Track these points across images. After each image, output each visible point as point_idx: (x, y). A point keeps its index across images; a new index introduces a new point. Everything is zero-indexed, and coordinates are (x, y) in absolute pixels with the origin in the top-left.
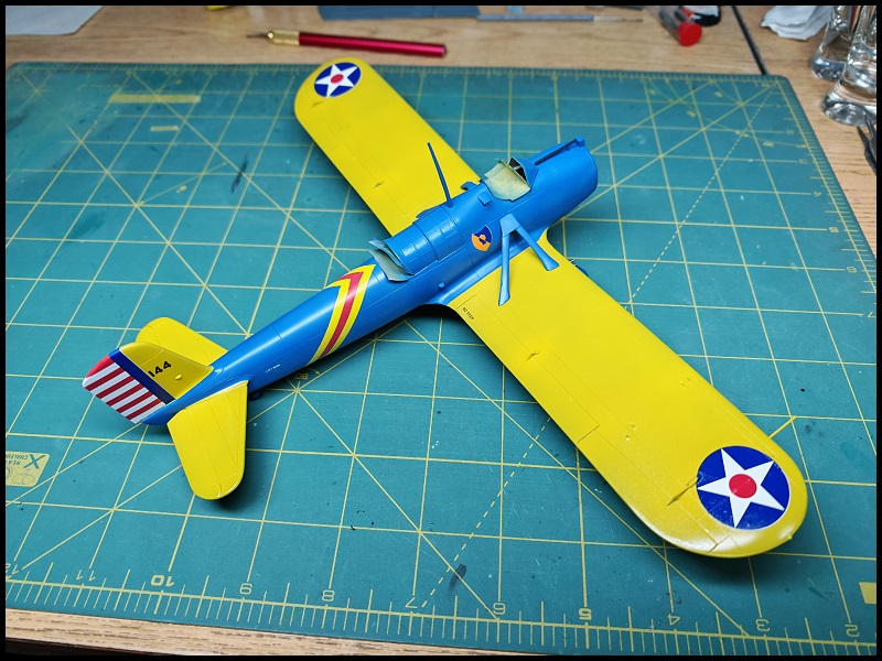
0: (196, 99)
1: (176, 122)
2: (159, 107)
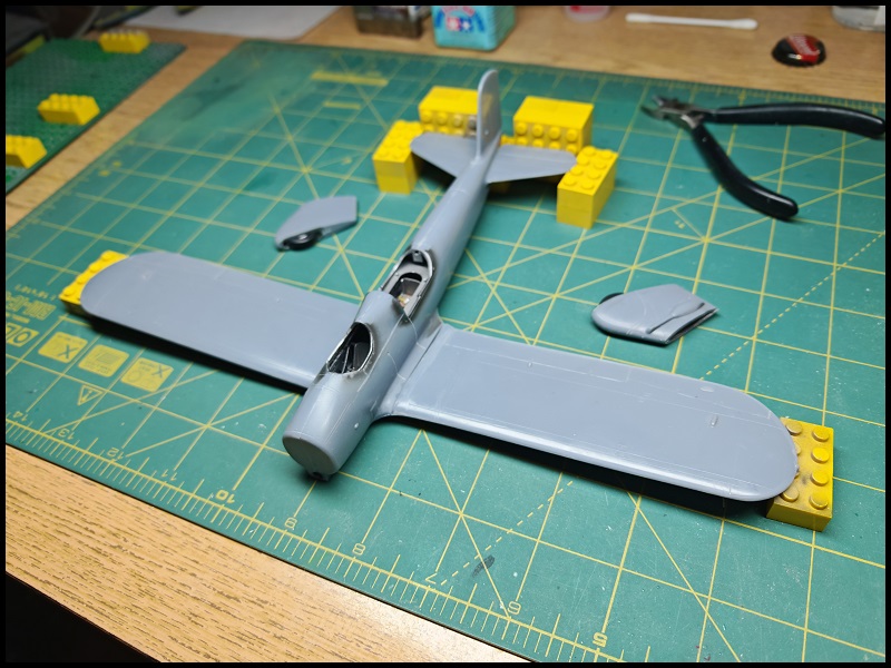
0: (383, 82)
1: (360, 101)
2: (350, 87)
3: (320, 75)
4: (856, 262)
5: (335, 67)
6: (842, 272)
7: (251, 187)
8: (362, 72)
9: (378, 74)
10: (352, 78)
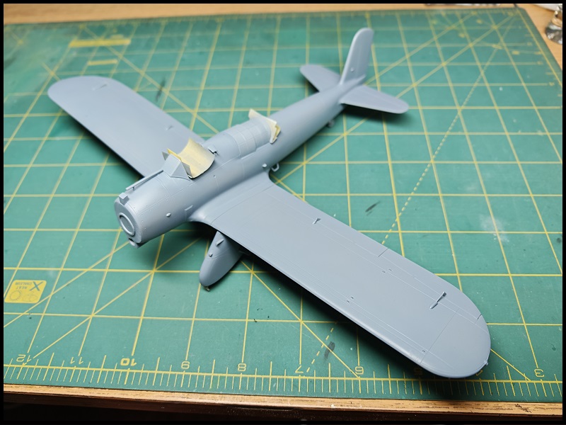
0: (127, 42)
1: (115, 57)
3: (76, 43)
4: (468, 104)
5: (84, 36)
6: (464, 112)
7: (54, 133)
8: (108, 37)
9: (120, 36)
10: (101, 42)
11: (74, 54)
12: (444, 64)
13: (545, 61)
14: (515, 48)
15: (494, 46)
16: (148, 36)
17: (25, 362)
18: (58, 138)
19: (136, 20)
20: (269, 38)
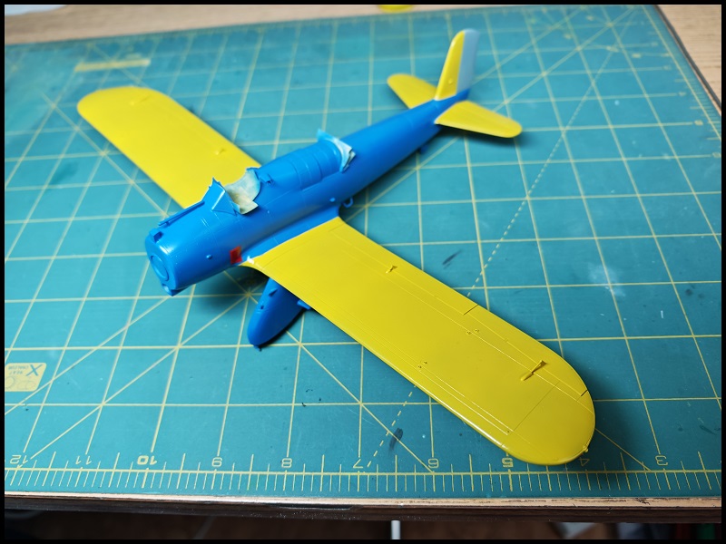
0: (146, 62)
2: (116, 72)
3: (83, 67)
4: (575, 124)
5: (94, 57)
6: (569, 133)
7: (56, 180)
8: (122, 57)
9: (137, 55)
10: (116, 64)
11: (81, 80)
12: (544, 74)
13: (673, 65)
14: (636, 50)
15: (609, 48)
16: (172, 55)
17: (20, 463)
18: (60, 186)
19: (157, 34)
20: (323, 50)
